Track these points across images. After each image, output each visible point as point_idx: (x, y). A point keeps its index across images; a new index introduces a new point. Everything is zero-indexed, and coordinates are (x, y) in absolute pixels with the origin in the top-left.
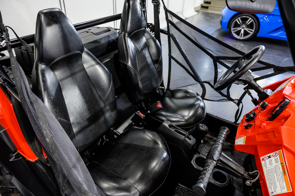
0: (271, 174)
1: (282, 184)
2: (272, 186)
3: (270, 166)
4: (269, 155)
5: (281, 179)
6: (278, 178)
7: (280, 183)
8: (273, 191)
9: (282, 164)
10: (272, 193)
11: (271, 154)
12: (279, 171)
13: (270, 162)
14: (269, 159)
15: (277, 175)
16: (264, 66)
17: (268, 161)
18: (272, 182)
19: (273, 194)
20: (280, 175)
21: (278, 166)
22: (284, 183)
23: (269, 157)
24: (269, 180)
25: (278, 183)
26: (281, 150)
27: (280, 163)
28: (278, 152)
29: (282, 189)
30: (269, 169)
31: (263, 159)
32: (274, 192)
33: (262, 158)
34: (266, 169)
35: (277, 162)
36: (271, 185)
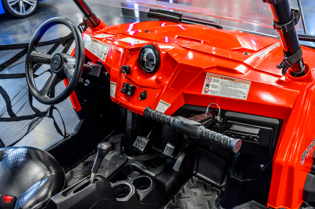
0: (226, 91)
1: (241, 86)
2: (239, 94)
3: (218, 88)
4: (206, 84)
5: (236, 85)
6: (234, 87)
7: (240, 87)
8: (243, 95)
9: (222, 78)
10: (244, 97)
11: (206, 82)
12: (227, 83)
13: (213, 87)
14: (210, 86)
15: (231, 86)
16: (53, 45)
17: (210, 88)
18: (234, 93)
19: (246, 97)
20: (233, 84)
21: (222, 81)
22: (241, 84)
23: (208, 85)
24: (231, 95)
25: (238, 89)
26: (207, 73)
27: (220, 79)
28: (208, 77)
29: (246, 88)
30: (220, 90)
31: (206, 92)
32: (245, 95)
33: (203, 92)
34: (219, 93)
35: (218, 81)
36: (237, 95)
